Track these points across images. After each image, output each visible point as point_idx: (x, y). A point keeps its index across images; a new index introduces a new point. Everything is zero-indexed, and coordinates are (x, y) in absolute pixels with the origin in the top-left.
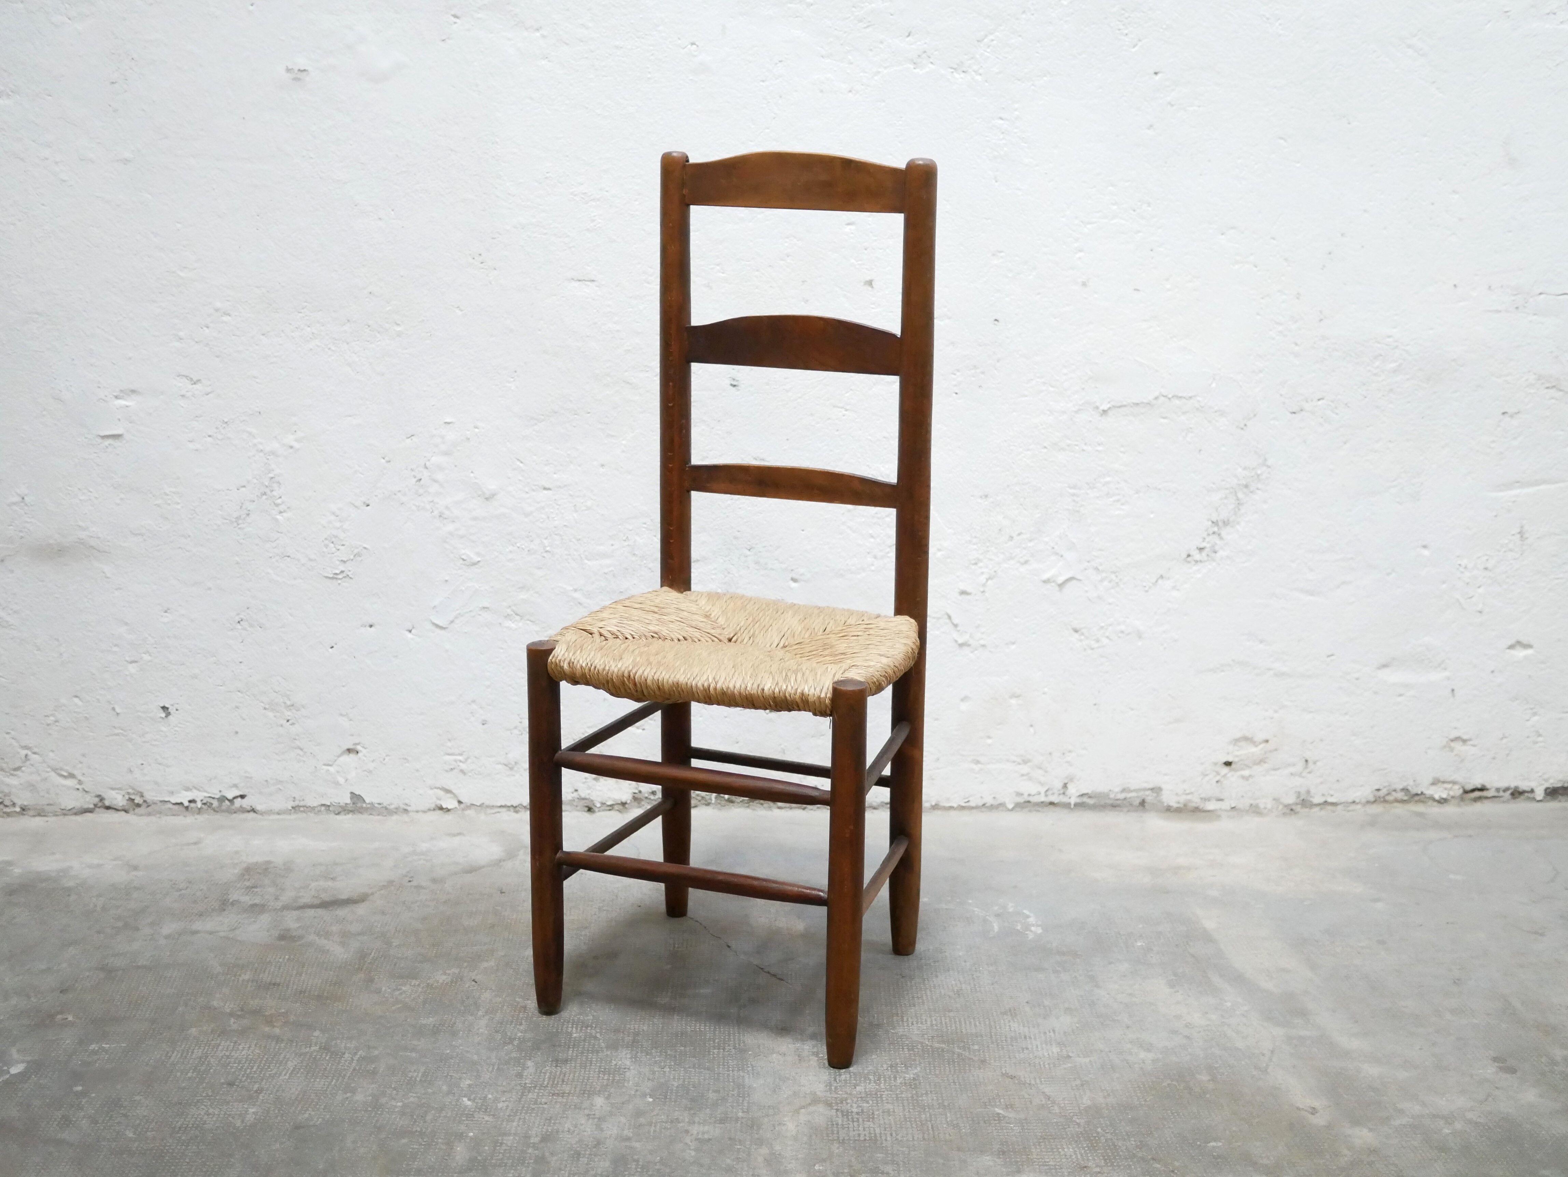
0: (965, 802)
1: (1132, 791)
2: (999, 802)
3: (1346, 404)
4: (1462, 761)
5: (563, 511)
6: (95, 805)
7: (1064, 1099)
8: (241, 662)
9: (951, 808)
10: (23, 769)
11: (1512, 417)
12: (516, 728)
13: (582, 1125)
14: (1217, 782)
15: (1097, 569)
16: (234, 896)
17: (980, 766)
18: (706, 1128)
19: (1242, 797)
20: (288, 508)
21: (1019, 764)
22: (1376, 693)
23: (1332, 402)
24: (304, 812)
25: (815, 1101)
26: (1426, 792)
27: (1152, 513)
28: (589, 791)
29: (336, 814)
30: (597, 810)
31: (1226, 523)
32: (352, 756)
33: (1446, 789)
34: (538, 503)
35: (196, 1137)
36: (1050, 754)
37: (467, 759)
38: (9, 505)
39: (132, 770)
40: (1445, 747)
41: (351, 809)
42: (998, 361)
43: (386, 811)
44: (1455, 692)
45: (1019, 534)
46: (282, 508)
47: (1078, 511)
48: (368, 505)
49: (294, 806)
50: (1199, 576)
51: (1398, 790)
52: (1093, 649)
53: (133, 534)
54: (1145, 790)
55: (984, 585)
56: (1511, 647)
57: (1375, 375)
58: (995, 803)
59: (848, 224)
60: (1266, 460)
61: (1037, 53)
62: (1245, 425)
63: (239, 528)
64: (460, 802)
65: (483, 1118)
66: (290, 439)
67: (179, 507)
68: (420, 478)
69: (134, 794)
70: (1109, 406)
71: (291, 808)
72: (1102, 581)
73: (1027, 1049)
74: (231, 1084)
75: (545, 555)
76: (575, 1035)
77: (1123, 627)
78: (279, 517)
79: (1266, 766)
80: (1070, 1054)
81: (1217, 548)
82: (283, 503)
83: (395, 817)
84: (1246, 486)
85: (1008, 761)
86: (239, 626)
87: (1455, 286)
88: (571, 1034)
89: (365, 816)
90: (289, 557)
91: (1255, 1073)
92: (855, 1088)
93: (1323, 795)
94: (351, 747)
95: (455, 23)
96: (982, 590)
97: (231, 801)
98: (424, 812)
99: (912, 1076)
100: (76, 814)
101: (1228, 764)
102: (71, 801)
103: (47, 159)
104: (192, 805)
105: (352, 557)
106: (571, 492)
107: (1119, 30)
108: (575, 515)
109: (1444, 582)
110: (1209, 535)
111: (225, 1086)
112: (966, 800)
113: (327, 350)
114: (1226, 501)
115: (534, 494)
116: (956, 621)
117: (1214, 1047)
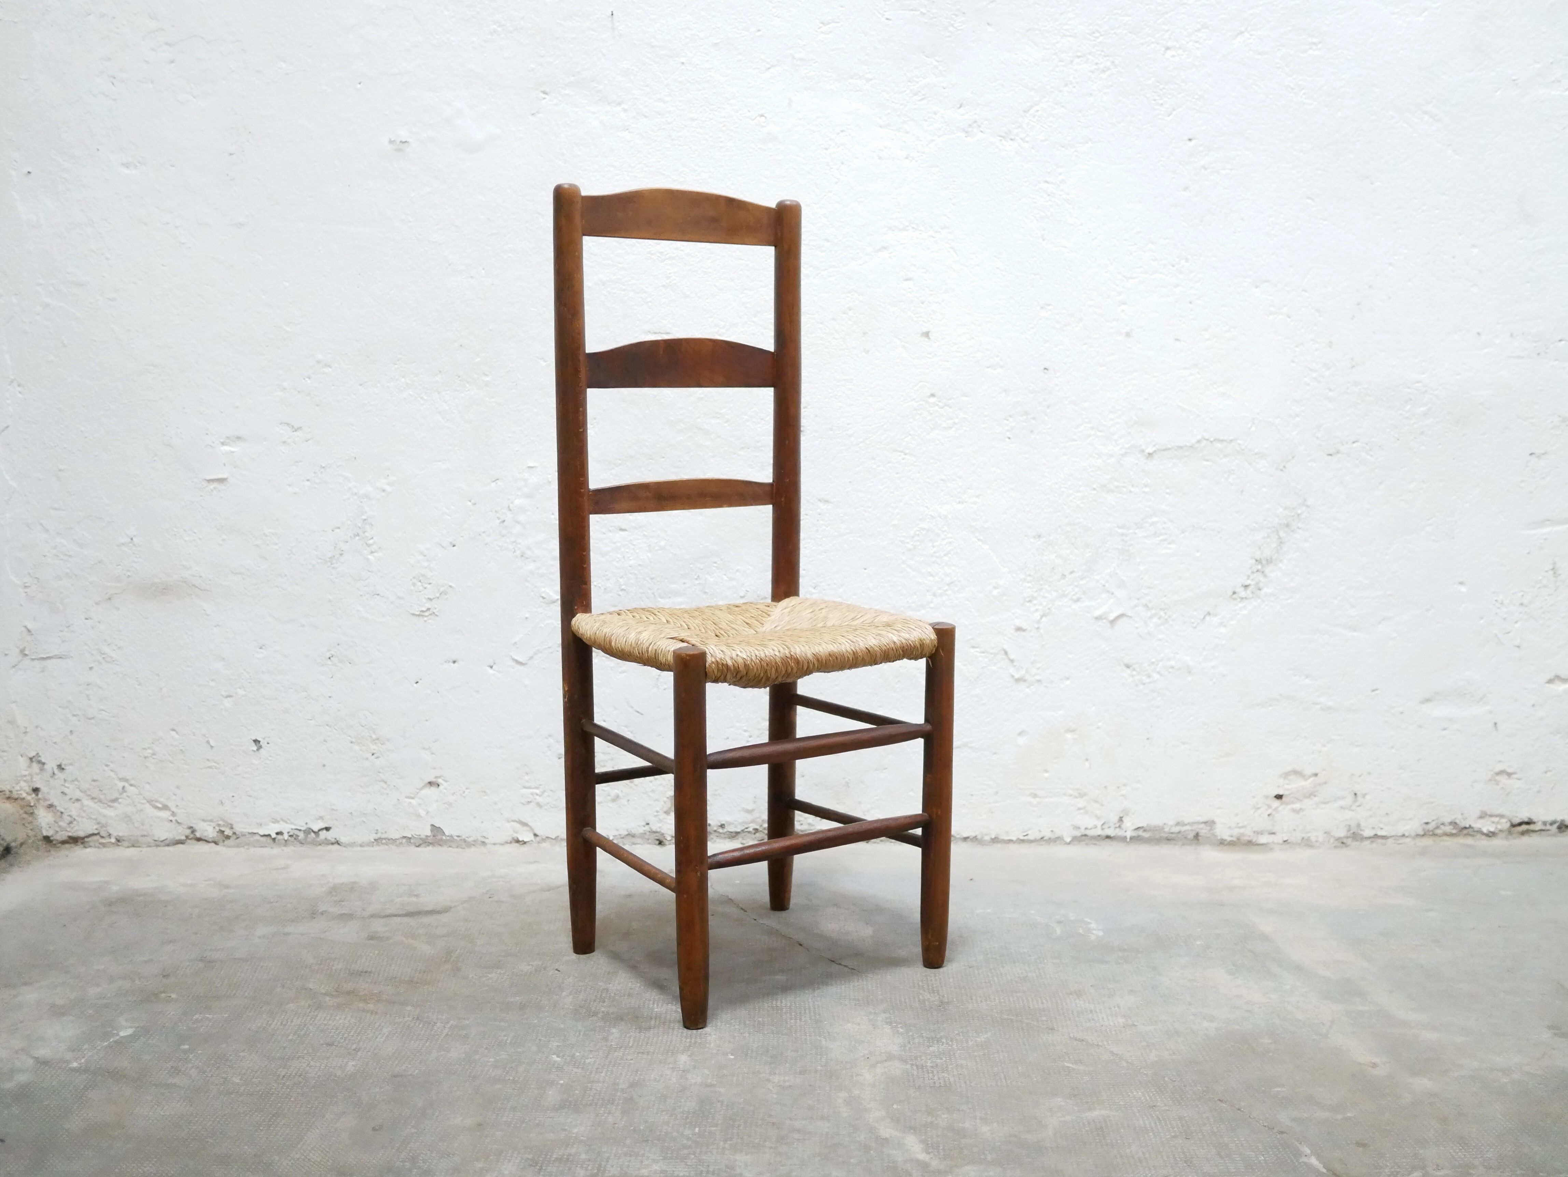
0: (1024, 836)
1: (1186, 825)
2: (1056, 836)
3: (1380, 447)
4: (1508, 794)
5: (638, 551)
6: (187, 837)
7: (1131, 1056)
8: (330, 697)
9: (1011, 841)
10: (120, 800)
11: (1539, 457)
13: (667, 1075)
14: (1269, 815)
15: (1146, 606)
16: (322, 908)
17: (1038, 799)
18: (787, 1078)
19: (1294, 830)
20: (380, 548)
21: (1076, 797)
22: (1420, 727)
23: (1367, 444)
24: (386, 844)
25: (890, 1057)
26: (1473, 825)
27: (1198, 552)
28: (660, 825)
29: (417, 847)
30: (667, 843)
31: (1269, 561)
32: (433, 789)
33: (1493, 822)
34: (615, 543)
35: (300, 1083)
36: (1106, 787)
37: (543, 792)
38: (118, 546)
39: (223, 802)
40: (1490, 780)
41: (430, 841)
42: (1048, 407)
43: (464, 843)
44: (1498, 725)
45: (1071, 573)
46: (374, 548)
47: (1127, 551)
48: (454, 546)
49: (377, 838)
50: (1245, 612)
51: (1447, 824)
52: (1144, 684)
53: (233, 573)
54: (1199, 823)
55: (1038, 622)
56: (1550, 681)
57: (1406, 418)
58: (1053, 836)
59: (906, 280)
60: (1305, 500)
61: (1080, 122)
62: (1284, 467)
63: (333, 568)
64: (536, 835)
65: (572, 1070)
66: (383, 483)
67: (277, 547)
68: (503, 520)
69: (224, 826)
70: (1154, 449)
71: (373, 841)
72: (1151, 617)
73: (1093, 1020)
74: (330, 1045)
75: (621, 593)
76: (656, 1010)
77: (1173, 663)
78: (370, 557)
79: (1316, 799)
80: (1136, 1023)
81: (1261, 585)
82: (374, 543)
83: (473, 849)
84: (1287, 526)
85: (1065, 794)
86: (329, 662)
87: (1479, 334)
88: (653, 1009)
89: (445, 849)
90: (378, 595)
91: (1315, 1037)
92: (929, 1048)
93: (1373, 828)
94: (434, 780)
95: (544, 99)
96: (1036, 626)
97: (316, 833)
98: (501, 844)
99: (983, 1039)
100: (168, 845)
101: (1279, 797)
102: (164, 832)
103: (168, 223)
104: (280, 837)
105: (438, 595)
106: (646, 533)
107: (1155, 100)
108: (649, 555)
109: (1482, 618)
110: (1253, 572)
111: (325, 1046)
112: (1025, 834)
113: (419, 399)
114: (1268, 540)
115: (611, 534)
116: (1012, 657)
117: (1275, 1019)
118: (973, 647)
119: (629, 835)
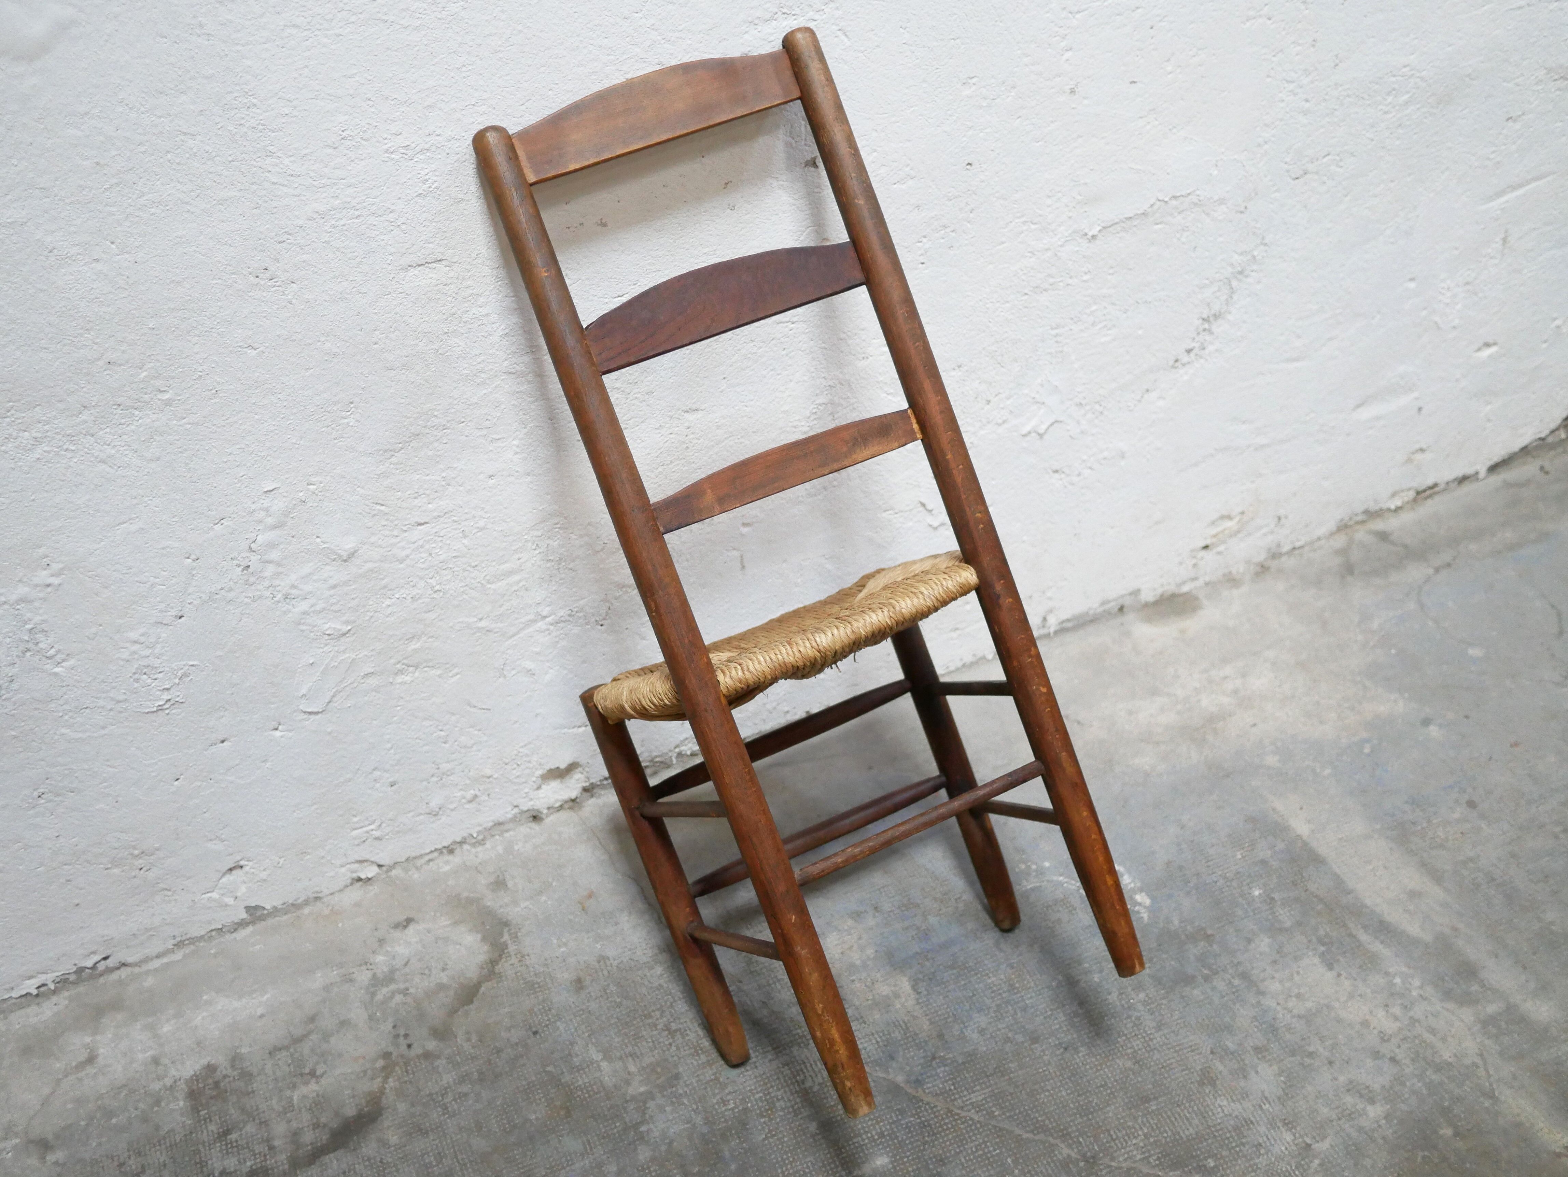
1: (1110, 602)
2: (978, 657)
3: (1352, 153)
4: (1420, 468)
5: (448, 542)
11: (1515, 120)
12: (433, 776)
14: (1194, 566)
17: (958, 632)
19: (1216, 569)
20: (68, 655)
22: (1348, 435)
23: (1338, 154)
24: (190, 944)
26: (1384, 507)
27: (1140, 328)
28: (532, 803)
29: (233, 932)
30: (544, 816)
31: (1217, 316)
32: (236, 873)
33: (1401, 498)
34: (414, 543)
37: (380, 826)
40: (1405, 461)
41: (248, 922)
42: (972, 211)
43: (294, 907)
44: (1422, 409)
45: (997, 395)
46: (58, 658)
47: (1062, 352)
48: (181, 617)
49: (176, 943)
50: (1186, 378)
51: (1360, 514)
52: (1073, 483)
54: (1123, 596)
56: (1478, 350)
57: (1386, 113)
58: (974, 659)
60: (1263, 238)
62: (1246, 207)
64: (380, 866)
66: (43, 576)
68: (246, 565)
70: (1099, 229)
71: (173, 947)
72: (1085, 415)
75: (435, 595)
77: (1106, 454)
78: (57, 670)
79: (1241, 534)
81: (1206, 345)
82: (58, 652)
83: (306, 909)
84: (1241, 272)
86: (41, 801)
89: (268, 921)
90: (87, 708)
93: (1292, 543)
94: (234, 865)
97: (94, 967)
98: (341, 891)
101: (1206, 547)
104: (42, 989)
105: (177, 681)
106: (455, 518)
108: (465, 541)
109: (1425, 309)
110: (1198, 333)
113: (63, 453)
114: (1218, 294)
115: (406, 534)
116: (929, 508)
117: (1427, 1070)
118: (885, 511)
119: (495, 825)
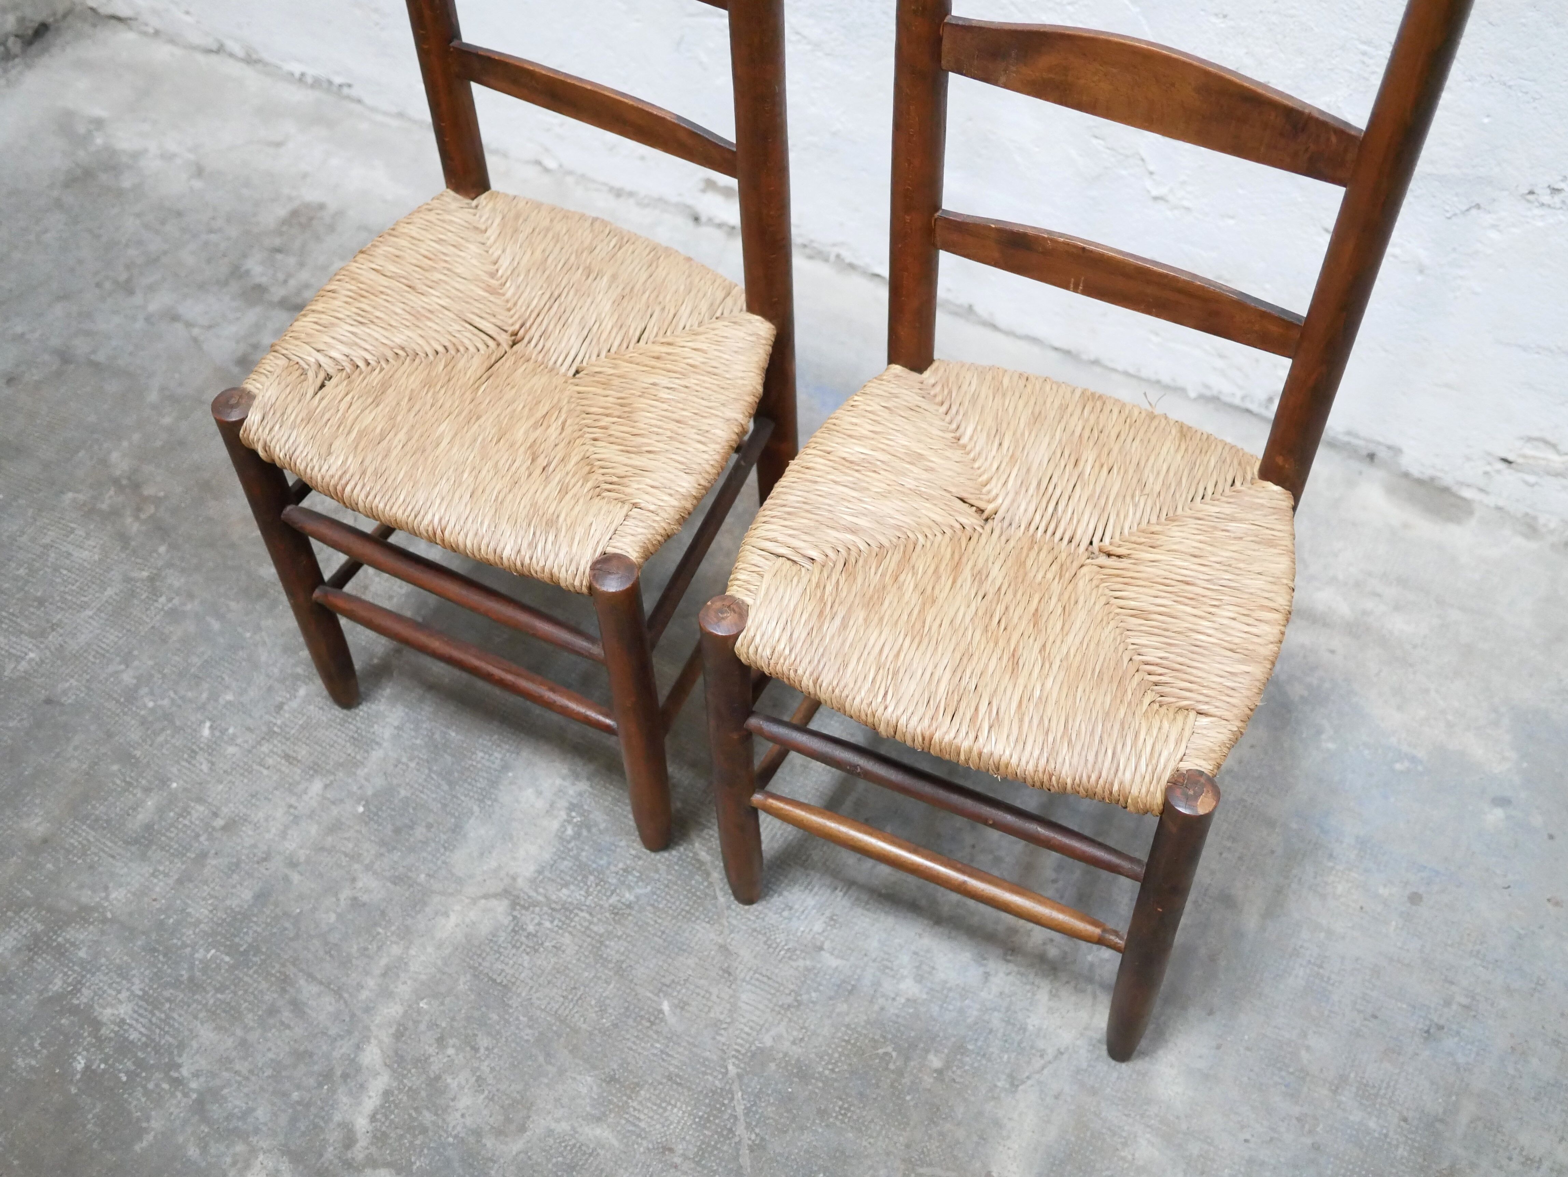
0: (1135, 371)
1: (1358, 440)
2: (1179, 385)
6: (218, 49)
9: (1115, 370)
13: (275, 818)
14: (1485, 473)
16: (251, 261)
18: (374, 884)
19: (1517, 501)
21: (1210, 358)
25: (507, 890)
28: (692, 202)
39: (241, 26)
49: (398, 112)
50: (1540, 224)
54: (1379, 443)
58: (1173, 384)
64: (560, 165)
65: (201, 764)
69: (248, 50)
71: (395, 113)
91: (1001, 1083)
92: (563, 887)
97: (339, 87)
99: (631, 898)
101: (1506, 461)
102: (195, 38)
104: (304, 78)
111: (36, 603)
112: (1137, 370)
116: (1152, 168)
117: (999, 1011)
118: (1096, 137)
